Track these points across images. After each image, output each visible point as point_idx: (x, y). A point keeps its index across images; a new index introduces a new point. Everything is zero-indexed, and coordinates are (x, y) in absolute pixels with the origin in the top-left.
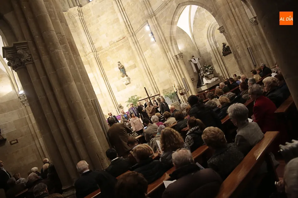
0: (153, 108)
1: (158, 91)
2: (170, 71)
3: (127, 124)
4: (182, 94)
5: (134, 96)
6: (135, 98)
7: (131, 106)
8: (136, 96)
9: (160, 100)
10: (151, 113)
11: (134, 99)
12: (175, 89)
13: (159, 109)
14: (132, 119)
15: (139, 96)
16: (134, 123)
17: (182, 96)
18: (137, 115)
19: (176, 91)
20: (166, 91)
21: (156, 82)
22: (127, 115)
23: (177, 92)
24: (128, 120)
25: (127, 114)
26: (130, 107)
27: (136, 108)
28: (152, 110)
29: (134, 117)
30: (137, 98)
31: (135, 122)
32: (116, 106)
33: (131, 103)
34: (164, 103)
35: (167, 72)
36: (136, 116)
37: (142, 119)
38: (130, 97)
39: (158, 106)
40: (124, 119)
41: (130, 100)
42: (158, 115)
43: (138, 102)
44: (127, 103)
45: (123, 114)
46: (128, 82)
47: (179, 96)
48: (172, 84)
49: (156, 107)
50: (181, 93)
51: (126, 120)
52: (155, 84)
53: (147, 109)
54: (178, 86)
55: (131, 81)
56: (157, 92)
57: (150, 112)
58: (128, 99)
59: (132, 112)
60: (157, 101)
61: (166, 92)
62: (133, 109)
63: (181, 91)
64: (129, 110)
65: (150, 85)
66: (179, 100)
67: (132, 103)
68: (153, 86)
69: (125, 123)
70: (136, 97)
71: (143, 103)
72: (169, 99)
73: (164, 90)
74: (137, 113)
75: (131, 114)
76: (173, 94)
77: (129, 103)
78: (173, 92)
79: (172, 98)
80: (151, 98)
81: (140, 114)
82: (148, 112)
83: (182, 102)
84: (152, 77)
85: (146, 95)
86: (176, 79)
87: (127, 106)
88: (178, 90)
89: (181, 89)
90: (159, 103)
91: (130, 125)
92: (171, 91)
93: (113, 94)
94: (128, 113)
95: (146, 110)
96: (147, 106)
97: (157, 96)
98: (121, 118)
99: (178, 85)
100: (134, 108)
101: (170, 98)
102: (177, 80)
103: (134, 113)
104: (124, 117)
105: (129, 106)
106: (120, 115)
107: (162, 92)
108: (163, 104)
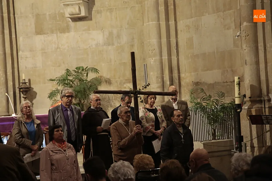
0: (138, 134)
1: (176, 81)
2: (245, 24)
3: (27, 158)
4: (255, 120)
5: (87, 70)
6: (89, 79)
7: (65, 99)
8: (96, 70)
9: (172, 115)
10: (122, 149)
11: (84, 78)
12: (237, 95)
13: (157, 145)
14: (51, 145)
15: (105, 73)
16: (52, 165)
17: (254, 127)
18: (73, 139)
19: (237, 102)
20: (202, 90)
21: (180, 44)
22: (38, 125)
23: (240, 106)
24: (36, 147)
25: (38, 122)
26: (59, 101)
27: (79, 113)
28: (132, 138)
29: (60, 141)
30: (96, 79)
31: (57, 160)
32: (10, 84)
33: (68, 90)
34: (181, 130)
35: (233, 25)
36: (69, 141)
37: (85, 157)
38: (72, 68)
39: (159, 131)
40: (22, 137)
41: (71, 78)
42: (146, 161)
43: (93, 96)
44: (53, 86)
45: (23, 120)
46: (83, 14)
47: (245, 122)
48: (234, 73)
49: (150, 135)
50: (254, 113)
51: (28, 142)
52: (174, 51)
53: (116, 129)
54: (252, 87)
55: (93, 12)
56: (172, 84)
57: (121, 144)
58: (64, 72)
59: (60, 121)
60: (159, 114)
61: (202, 95)
62: (69, 112)
63: (258, 105)
64: (53, 112)
65: (157, 51)
66: (240, 139)
67: (70, 90)
68: (165, 57)
69: (22, 151)
70: (92, 76)
71: (111, 106)
72: (206, 121)
73: (197, 84)
74: (77, 131)
75: (55, 127)
76: (224, 108)
77: (60, 88)
78: (227, 101)
79: (215, 121)
80: (142, 96)
81: (85, 138)
82: (114, 140)
83: (249, 148)
84: (172, 23)
85: (127, 81)
86: (254, 60)
87: (52, 95)
88: (247, 99)
89: (260, 102)
90: (164, 124)
91: (36, 164)
92: (223, 95)
93: (14, 36)
94: (46, 121)
95: (112, 131)
96: (120, 120)
97: (167, 98)
98: (15, 131)
99: (255, 84)
100: (72, 110)
101: (208, 118)
102: (257, 63)
103: (66, 128)
104: (24, 130)
105: (58, 97)
106: (13, 119)
107: (190, 88)
108: (178, 133)
